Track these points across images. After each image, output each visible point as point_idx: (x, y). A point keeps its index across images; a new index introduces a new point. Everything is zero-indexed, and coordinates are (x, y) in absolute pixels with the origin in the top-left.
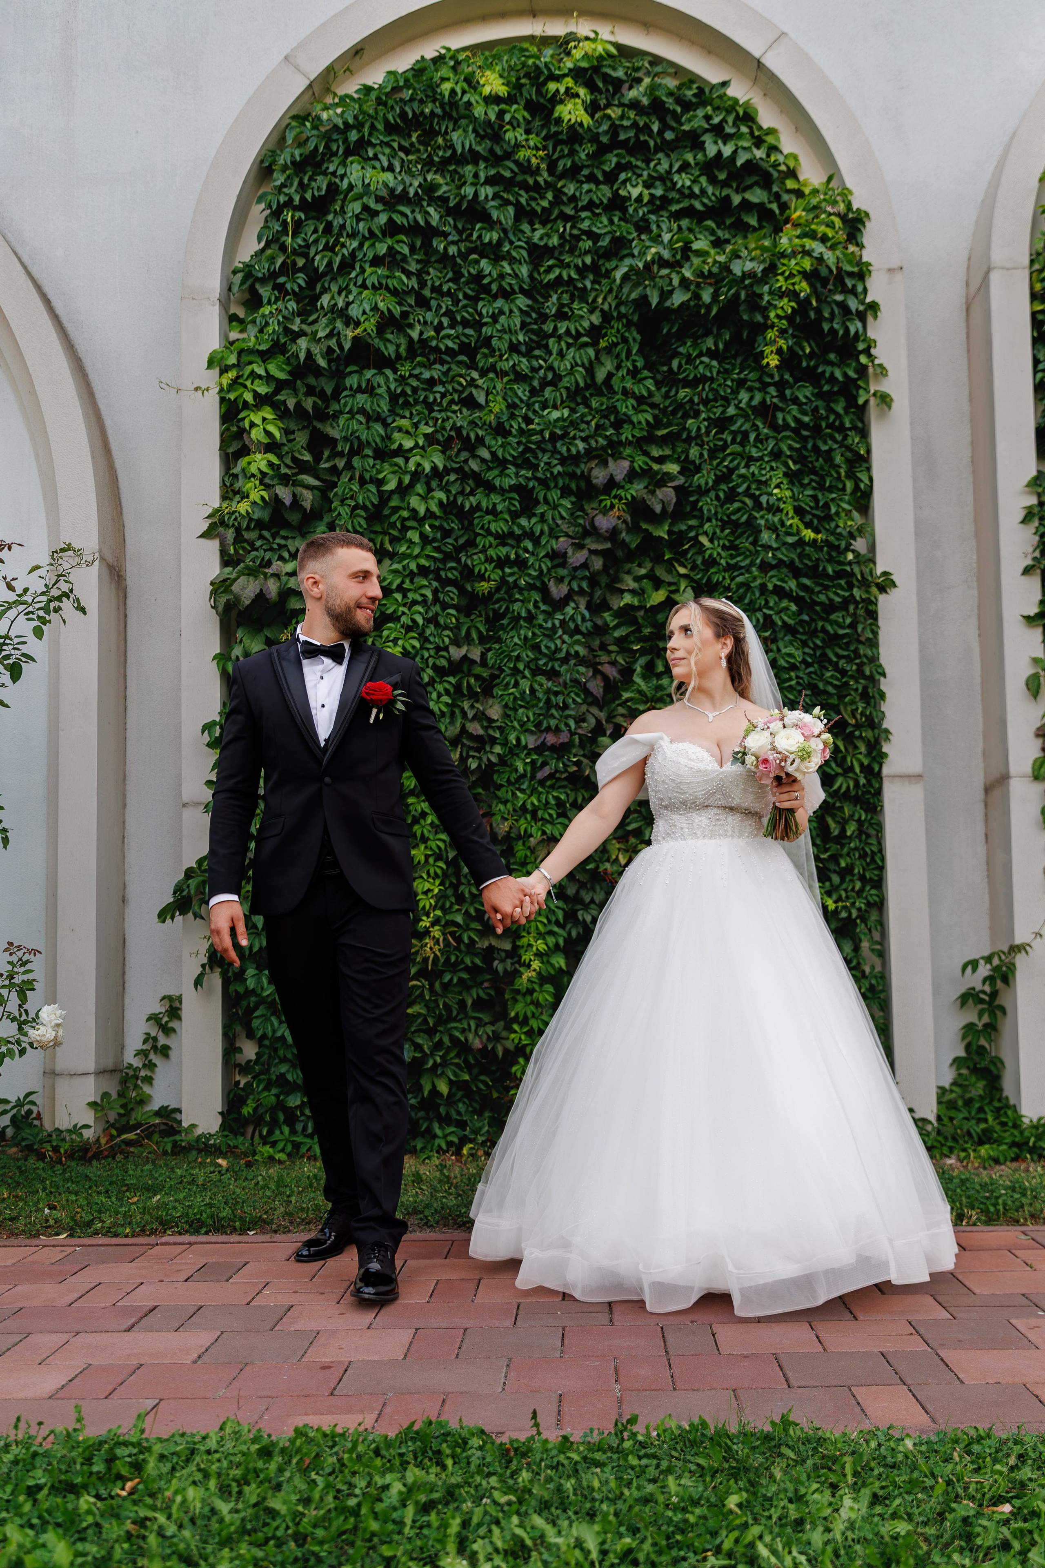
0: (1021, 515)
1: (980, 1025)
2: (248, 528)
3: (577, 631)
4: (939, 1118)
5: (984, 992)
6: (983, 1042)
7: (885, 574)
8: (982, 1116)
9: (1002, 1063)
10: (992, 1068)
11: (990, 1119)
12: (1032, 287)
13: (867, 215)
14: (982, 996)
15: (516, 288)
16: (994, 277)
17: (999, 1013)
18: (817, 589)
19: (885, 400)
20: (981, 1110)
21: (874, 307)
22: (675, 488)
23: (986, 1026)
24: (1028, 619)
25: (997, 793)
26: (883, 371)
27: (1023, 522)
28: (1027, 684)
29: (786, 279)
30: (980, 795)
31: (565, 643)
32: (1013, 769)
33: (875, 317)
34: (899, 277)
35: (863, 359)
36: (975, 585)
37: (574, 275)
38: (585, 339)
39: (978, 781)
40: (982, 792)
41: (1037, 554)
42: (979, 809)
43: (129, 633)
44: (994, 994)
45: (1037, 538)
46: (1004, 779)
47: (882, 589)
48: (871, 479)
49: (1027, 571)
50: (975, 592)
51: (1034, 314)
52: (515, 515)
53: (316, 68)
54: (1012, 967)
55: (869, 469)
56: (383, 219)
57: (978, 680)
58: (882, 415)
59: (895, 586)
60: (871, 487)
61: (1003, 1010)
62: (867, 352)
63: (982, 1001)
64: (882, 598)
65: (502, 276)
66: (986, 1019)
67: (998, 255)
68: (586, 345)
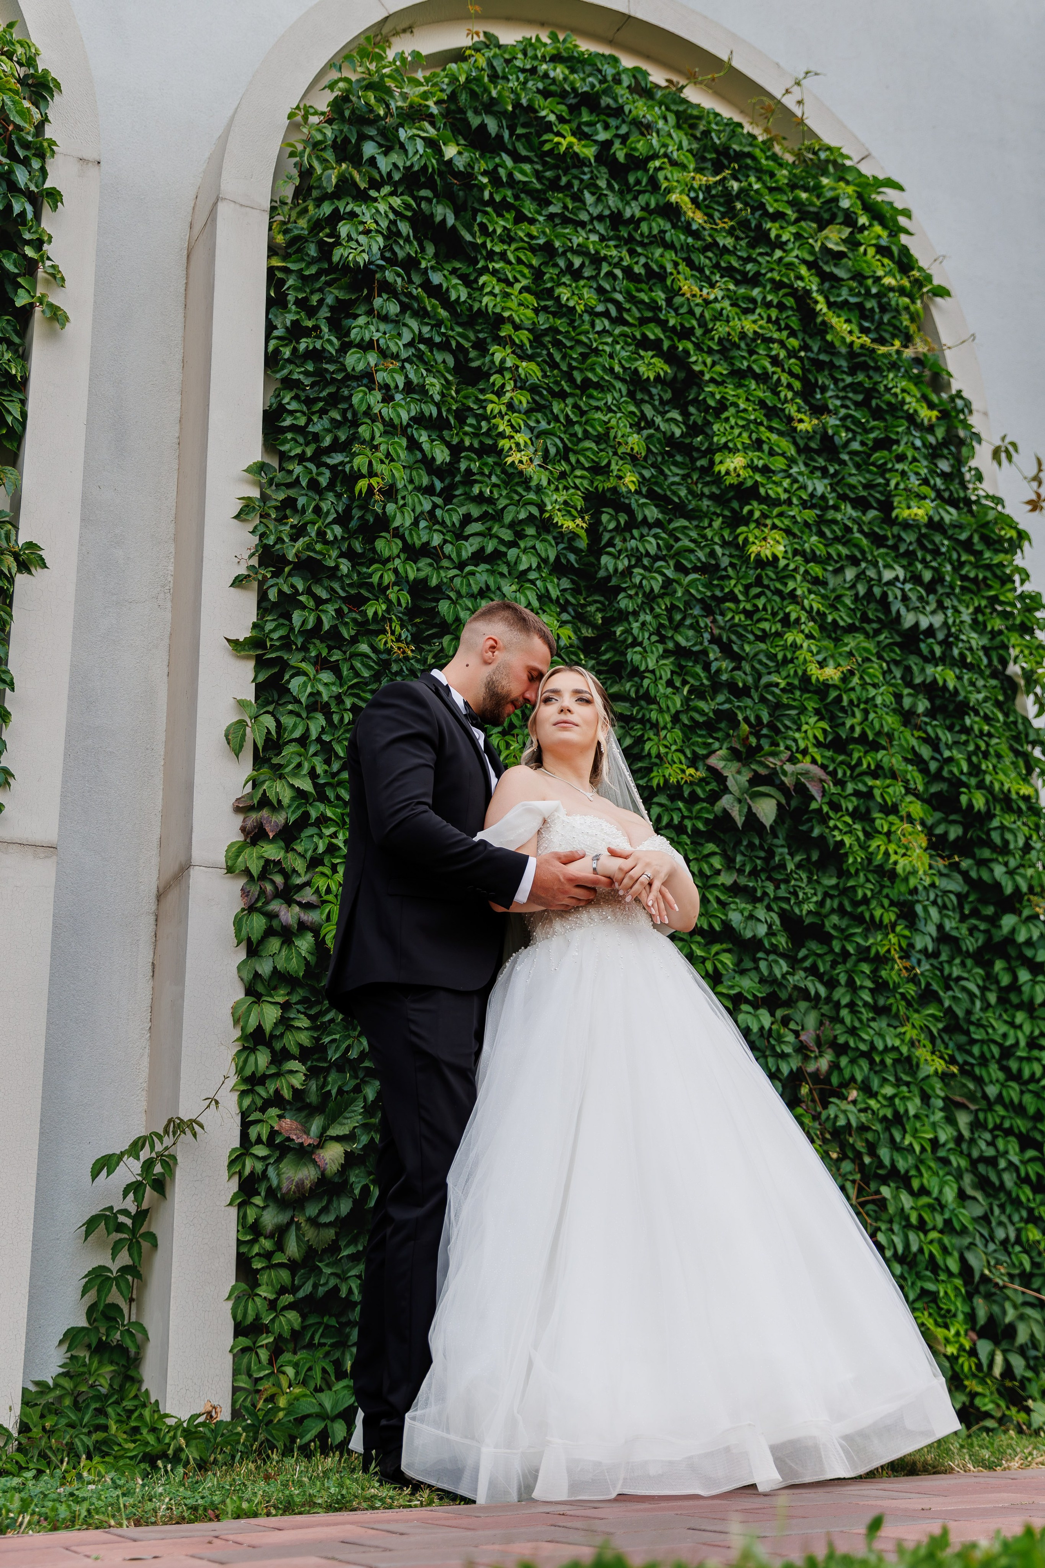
0: (238, 506)
1: (115, 1267)
4: (24, 1428)
5: (125, 1212)
6: (115, 1296)
7: (30, 545)
8: (102, 1421)
9: (144, 1331)
10: (128, 1343)
11: (113, 1428)
12: (271, 240)
13: (58, 85)
14: (122, 1219)
16: (222, 207)
17: (145, 1245)
19: (57, 316)
20: (101, 1412)
21: (54, 196)
23: (124, 1270)
24: (234, 643)
25: (172, 897)
26: (56, 278)
27: (237, 517)
28: (227, 736)
30: (149, 904)
32: (197, 855)
33: (55, 208)
34: (93, 171)
35: (29, 252)
36: (169, 605)
39: (150, 882)
40: (153, 900)
41: (255, 561)
42: (146, 924)
44: (141, 1216)
45: (256, 540)
46: (185, 868)
47: (24, 566)
48: (24, 415)
49: (238, 582)
50: (168, 616)
51: (271, 271)
54: (169, 1162)
55: (23, 402)
57: (161, 736)
58: (52, 335)
59: (44, 566)
60: (24, 424)
61: (152, 1238)
62: (38, 244)
63: (120, 1228)
64: (21, 579)
66: (124, 1258)
67: (230, 185)
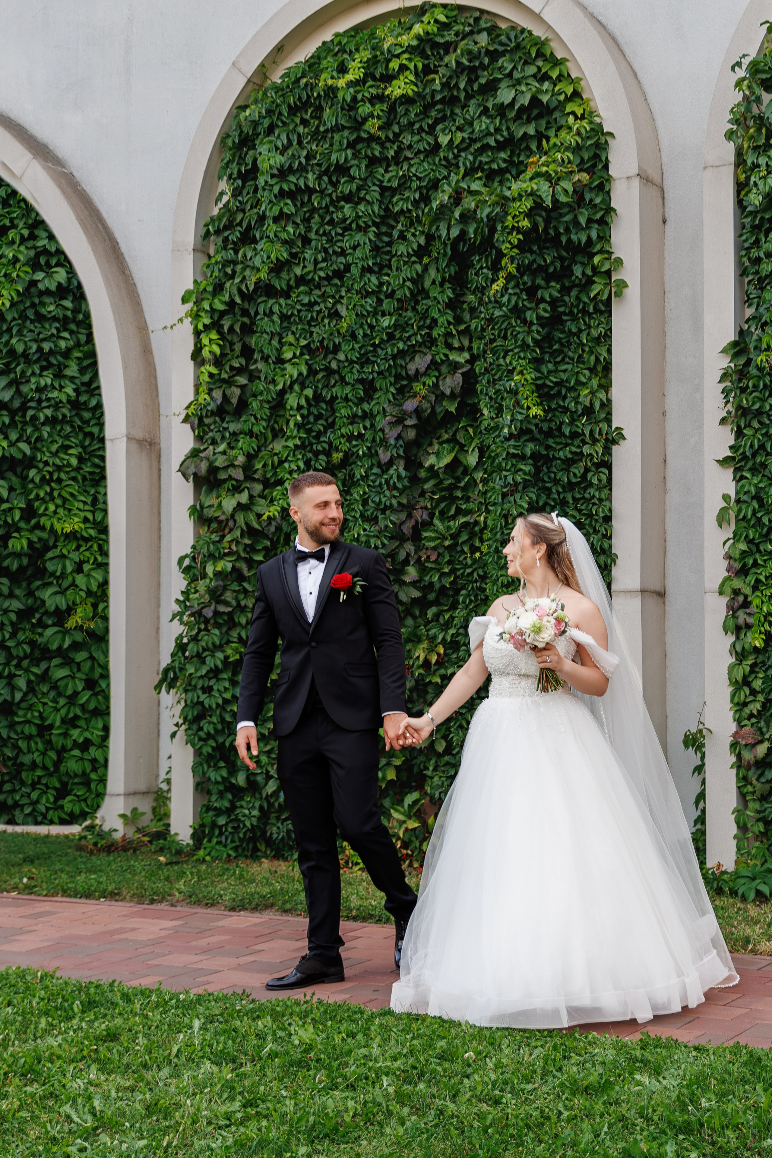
0: (719, 376)
2: (207, 416)
3: (395, 488)
7: (617, 429)
13: (612, 135)
15: (370, 223)
16: (706, 174)
18: (558, 447)
19: (621, 286)
22: (462, 374)
24: (722, 462)
26: (620, 263)
27: (721, 381)
28: (718, 516)
29: (513, 218)
31: (387, 498)
32: (707, 586)
34: (635, 182)
37: (410, 207)
38: (414, 259)
43: (162, 482)
47: (616, 441)
48: (610, 354)
49: (724, 421)
52: (361, 400)
53: (251, 67)
56: (276, 189)
59: (624, 438)
64: (615, 449)
65: (358, 217)
67: (710, 156)
68: (414, 262)
